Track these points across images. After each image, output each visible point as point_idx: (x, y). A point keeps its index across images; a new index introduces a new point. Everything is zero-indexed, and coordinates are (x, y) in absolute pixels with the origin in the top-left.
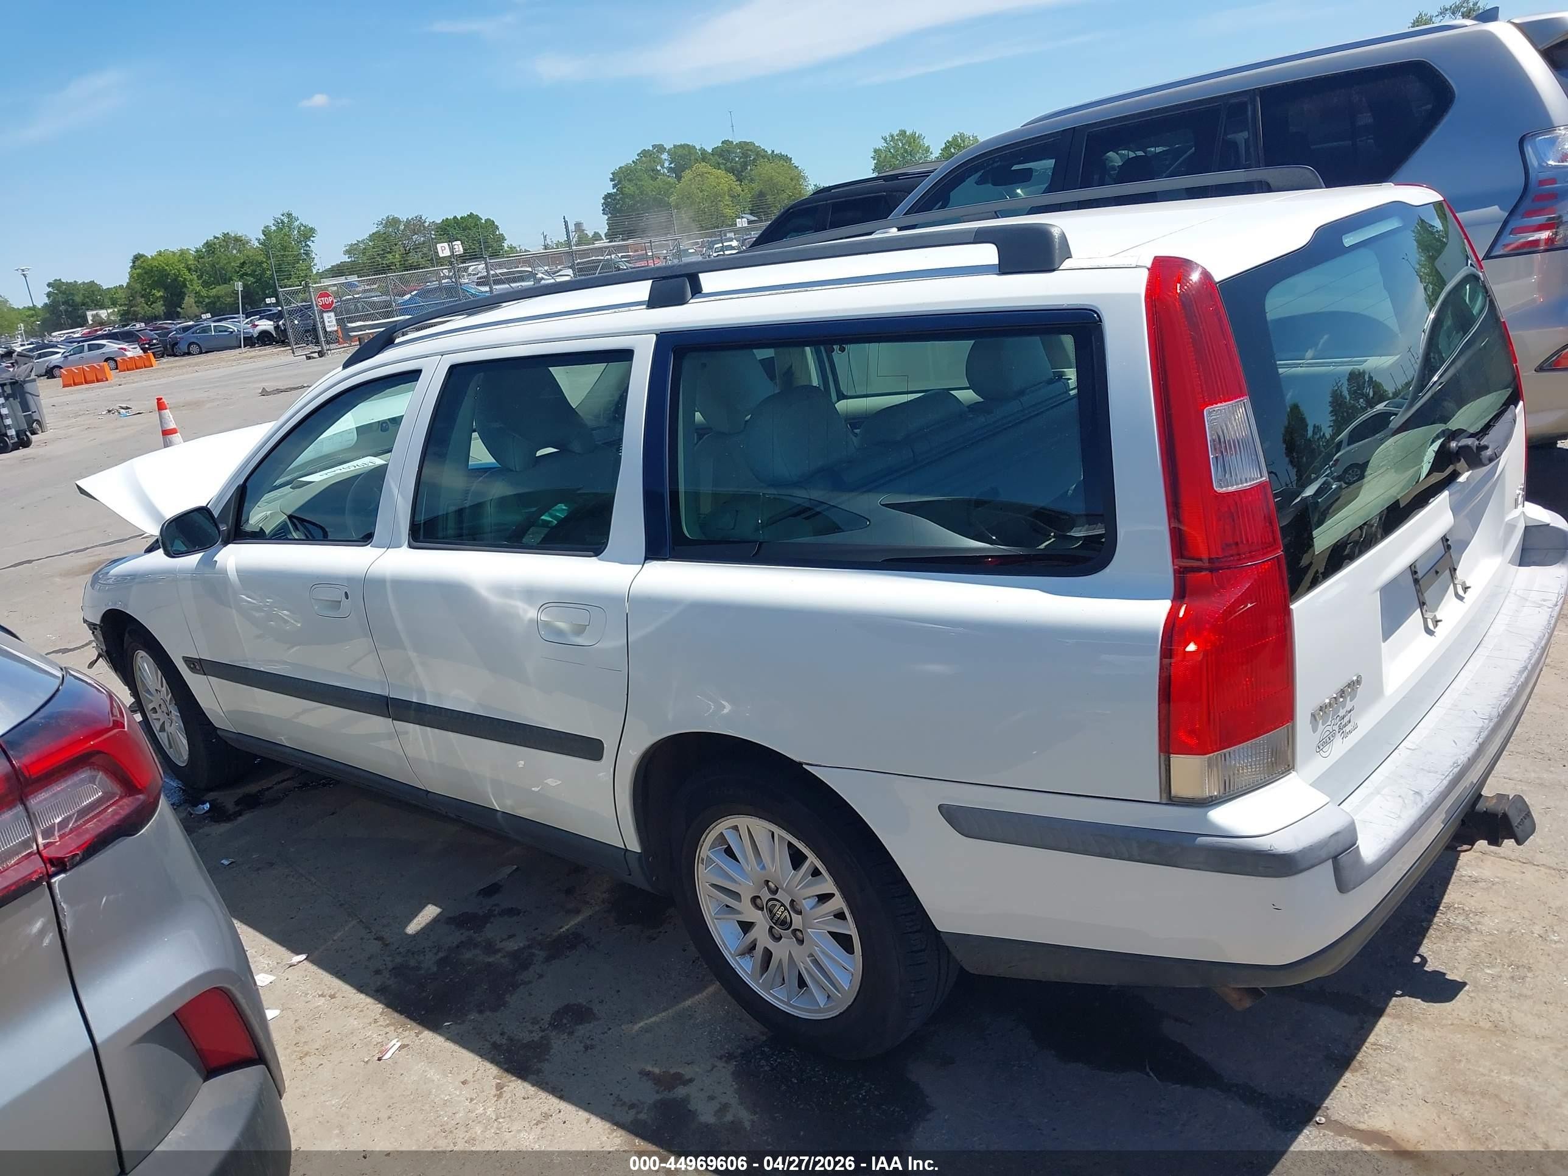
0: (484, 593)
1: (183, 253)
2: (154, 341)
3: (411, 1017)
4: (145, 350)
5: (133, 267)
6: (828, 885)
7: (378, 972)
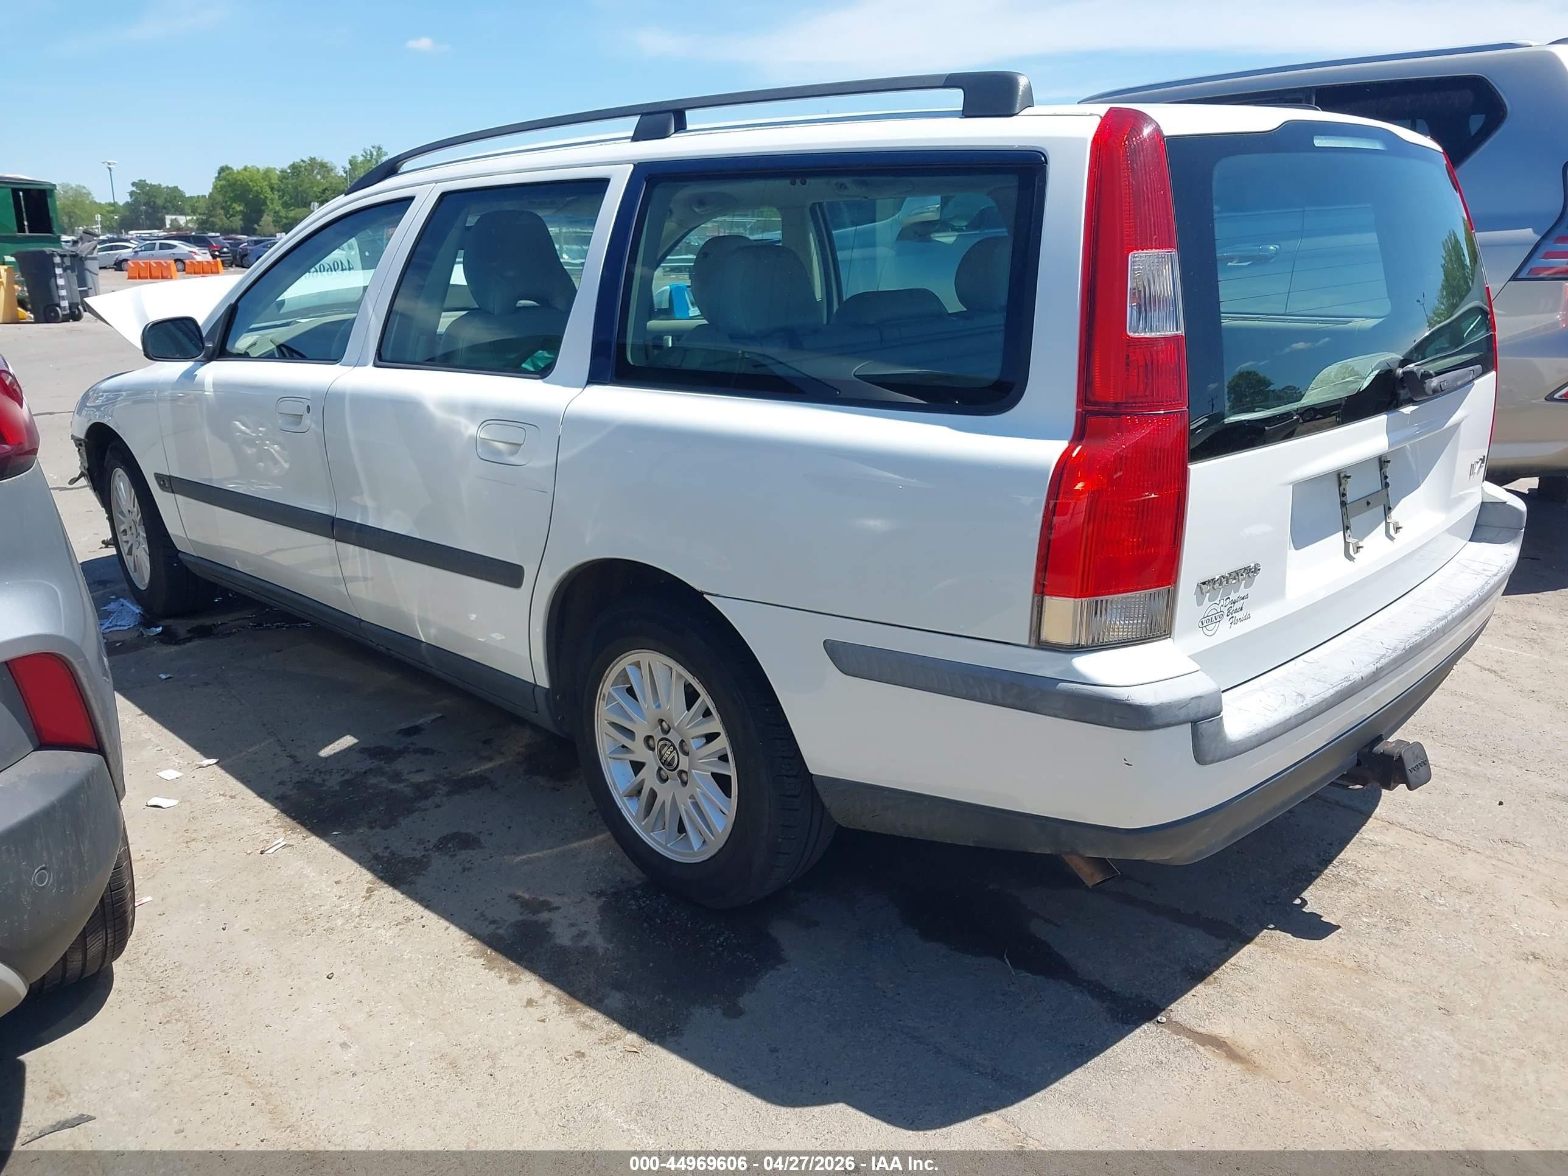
0: (432, 408)
1: (268, 172)
2: (225, 250)
3: (303, 823)
4: (214, 257)
5: (218, 178)
6: (715, 725)
7: (281, 783)
